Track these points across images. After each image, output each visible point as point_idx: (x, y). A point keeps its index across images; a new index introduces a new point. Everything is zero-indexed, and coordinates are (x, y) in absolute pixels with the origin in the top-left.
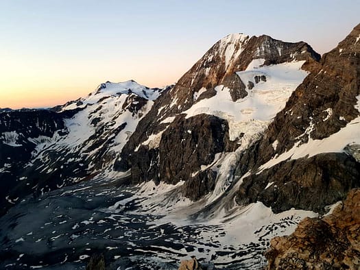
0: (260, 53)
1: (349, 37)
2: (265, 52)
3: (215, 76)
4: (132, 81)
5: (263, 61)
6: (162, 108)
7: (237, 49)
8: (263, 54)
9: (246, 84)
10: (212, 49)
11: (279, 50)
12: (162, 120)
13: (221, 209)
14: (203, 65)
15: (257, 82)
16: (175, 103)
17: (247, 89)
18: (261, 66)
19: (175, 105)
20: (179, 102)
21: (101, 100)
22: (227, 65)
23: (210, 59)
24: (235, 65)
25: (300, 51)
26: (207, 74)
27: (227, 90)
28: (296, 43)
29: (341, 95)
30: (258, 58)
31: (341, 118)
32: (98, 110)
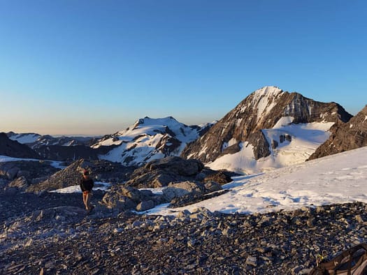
0: (291, 110)
2: (295, 110)
3: (246, 127)
4: (171, 118)
5: (292, 119)
6: (191, 155)
7: (270, 103)
8: (293, 112)
9: (271, 142)
10: (245, 100)
11: (310, 109)
14: (235, 116)
15: (281, 142)
16: (204, 152)
18: (290, 124)
19: (203, 154)
20: (208, 151)
21: (137, 138)
22: (258, 118)
23: (243, 110)
24: (267, 118)
25: (330, 112)
26: (238, 125)
27: (251, 147)
28: (327, 104)
30: (287, 115)
32: (132, 148)
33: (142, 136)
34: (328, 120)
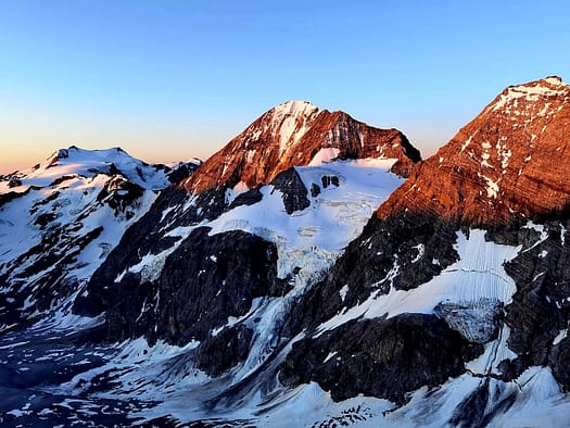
0: (334, 139)
1: (453, 141)
2: (341, 138)
3: (262, 165)
4: (119, 149)
5: (336, 152)
6: (169, 209)
7: (299, 126)
8: (337, 141)
9: (309, 187)
10: (260, 120)
11: (362, 138)
12: (169, 230)
13: (255, 392)
14: (243, 145)
15: (325, 187)
16: (193, 203)
17: (309, 197)
18: (334, 160)
19: (192, 207)
20: (199, 202)
21: (59, 181)
22: (282, 149)
23: (256, 136)
24: (295, 151)
25: (390, 142)
26: (249, 160)
27: (279, 194)
28: (386, 131)
29: (436, 226)
30: (329, 146)
31: (435, 262)
32: (51, 198)
33: (71, 178)
34: (388, 155)
